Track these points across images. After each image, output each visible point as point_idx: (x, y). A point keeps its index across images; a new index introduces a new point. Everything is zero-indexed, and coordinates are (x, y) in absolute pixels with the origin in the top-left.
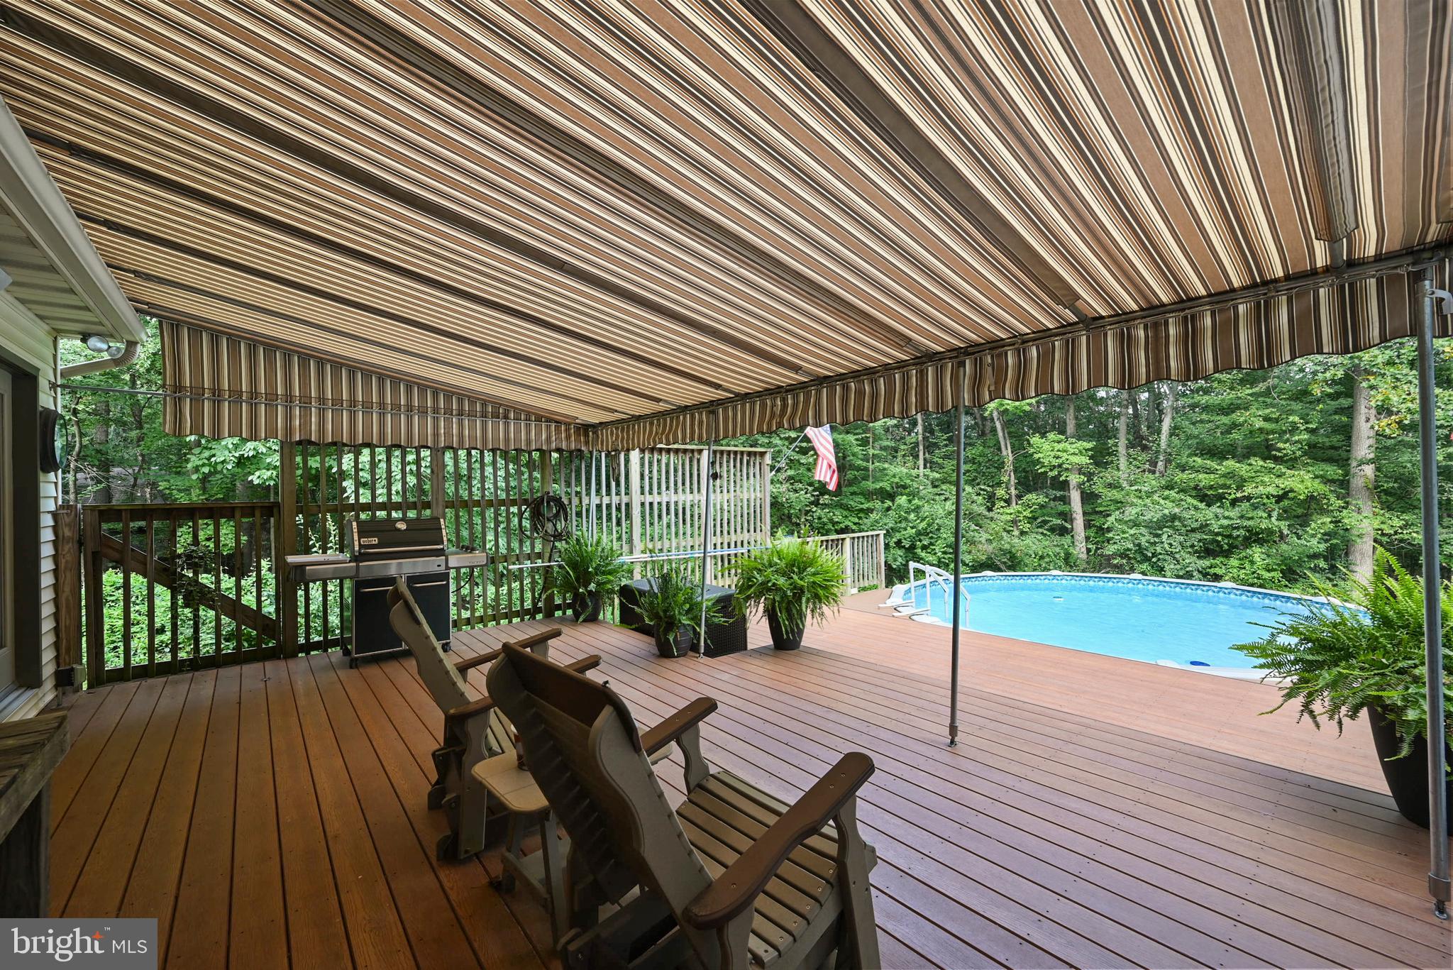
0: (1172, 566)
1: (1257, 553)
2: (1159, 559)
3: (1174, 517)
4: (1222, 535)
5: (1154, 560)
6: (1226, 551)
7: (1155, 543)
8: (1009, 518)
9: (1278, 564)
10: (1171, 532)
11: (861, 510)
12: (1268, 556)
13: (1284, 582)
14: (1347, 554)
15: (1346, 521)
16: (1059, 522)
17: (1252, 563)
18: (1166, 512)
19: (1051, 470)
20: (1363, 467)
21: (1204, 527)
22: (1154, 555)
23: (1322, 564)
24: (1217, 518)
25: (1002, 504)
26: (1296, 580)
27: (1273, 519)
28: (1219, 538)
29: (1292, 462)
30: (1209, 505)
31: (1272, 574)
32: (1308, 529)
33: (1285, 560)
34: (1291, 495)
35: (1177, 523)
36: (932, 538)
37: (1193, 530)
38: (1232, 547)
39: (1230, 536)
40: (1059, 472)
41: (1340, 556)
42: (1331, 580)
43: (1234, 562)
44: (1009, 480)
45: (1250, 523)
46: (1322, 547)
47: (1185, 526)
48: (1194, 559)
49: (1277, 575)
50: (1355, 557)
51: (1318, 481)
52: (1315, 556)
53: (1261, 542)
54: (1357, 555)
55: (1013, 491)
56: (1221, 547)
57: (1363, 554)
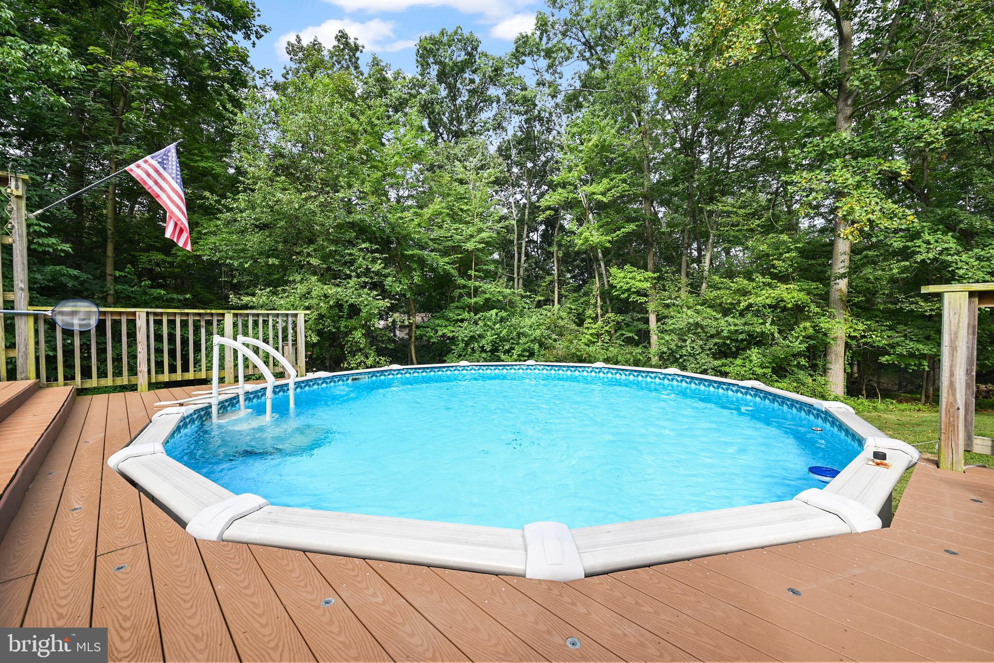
0: (693, 366)
1: (754, 354)
2: (684, 360)
3: (697, 325)
4: (731, 340)
5: (681, 360)
6: (734, 353)
7: (681, 347)
8: (594, 331)
9: (769, 363)
10: (694, 337)
11: (458, 320)
12: (764, 356)
13: (775, 377)
14: (825, 355)
15: (821, 325)
16: (631, 335)
17: (751, 361)
18: (691, 321)
19: (623, 293)
20: (837, 281)
21: (718, 334)
22: (681, 356)
23: (803, 362)
24: (728, 324)
25: (590, 321)
26: (785, 376)
27: (767, 325)
28: (728, 342)
29: (784, 278)
30: (725, 315)
31: (765, 370)
32: (793, 332)
33: (775, 358)
34: (782, 304)
35: (699, 330)
36: (513, 343)
37: (712, 336)
38: (738, 349)
39: (736, 341)
40: (629, 295)
41: (820, 356)
42: (811, 376)
43: (739, 361)
44: (596, 303)
45: (751, 328)
46: (803, 347)
47: (706, 333)
48: (711, 359)
49: (768, 371)
50: (832, 357)
51: (803, 293)
52: (799, 354)
53: (758, 344)
54: (833, 355)
55: (599, 311)
56: (730, 349)
57: (836, 354)
